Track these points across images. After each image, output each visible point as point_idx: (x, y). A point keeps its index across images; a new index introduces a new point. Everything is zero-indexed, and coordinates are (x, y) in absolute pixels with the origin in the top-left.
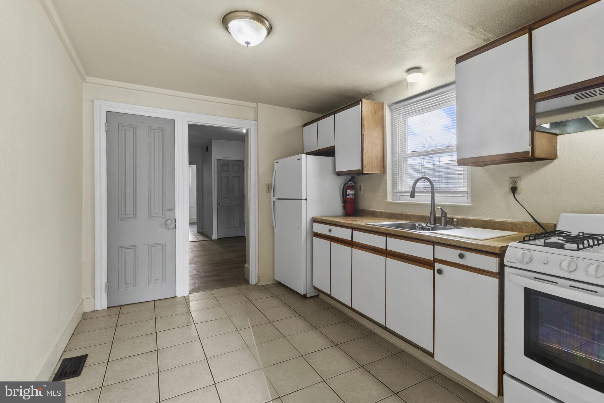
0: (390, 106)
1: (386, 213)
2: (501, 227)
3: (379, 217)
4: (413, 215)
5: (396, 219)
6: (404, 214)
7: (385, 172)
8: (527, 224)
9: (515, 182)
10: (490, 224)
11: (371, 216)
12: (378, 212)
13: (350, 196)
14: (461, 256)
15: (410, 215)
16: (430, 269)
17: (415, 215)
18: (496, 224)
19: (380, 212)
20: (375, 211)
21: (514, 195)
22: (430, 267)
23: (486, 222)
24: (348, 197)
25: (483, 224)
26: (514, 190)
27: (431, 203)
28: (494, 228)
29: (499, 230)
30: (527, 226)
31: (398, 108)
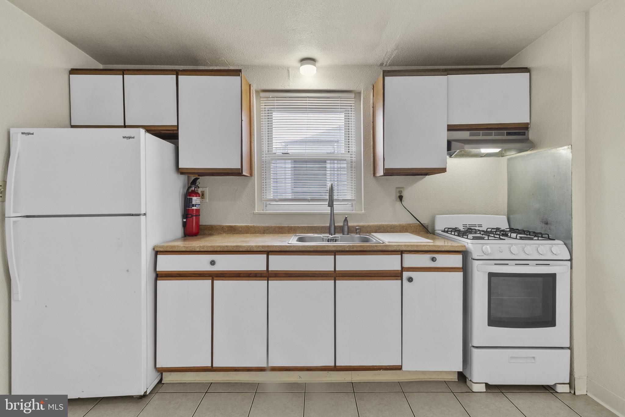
0: (257, 92)
1: (256, 227)
2: (392, 230)
3: (243, 233)
4: (299, 226)
5: (273, 233)
6: (285, 227)
7: (252, 175)
8: (411, 226)
9: (401, 192)
10: (383, 228)
11: (228, 233)
12: (241, 227)
13: (197, 206)
14: (434, 259)
15: (295, 227)
16: (397, 279)
17: (301, 227)
18: (388, 228)
19: (246, 226)
20: (236, 225)
21: (401, 202)
22: (396, 278)
23: (379, 227)
24: (193, 208)
25: (377, 228)
26: (401, 198)
27: (330, 212)
28: (386, 231)
29: (390, 233)
30: (411, 227)
31: (270, 98)
